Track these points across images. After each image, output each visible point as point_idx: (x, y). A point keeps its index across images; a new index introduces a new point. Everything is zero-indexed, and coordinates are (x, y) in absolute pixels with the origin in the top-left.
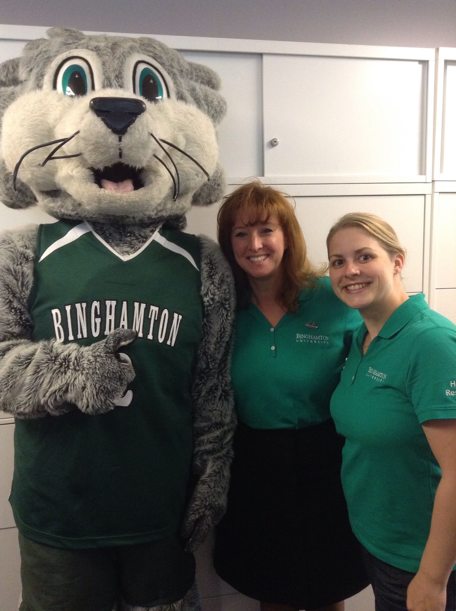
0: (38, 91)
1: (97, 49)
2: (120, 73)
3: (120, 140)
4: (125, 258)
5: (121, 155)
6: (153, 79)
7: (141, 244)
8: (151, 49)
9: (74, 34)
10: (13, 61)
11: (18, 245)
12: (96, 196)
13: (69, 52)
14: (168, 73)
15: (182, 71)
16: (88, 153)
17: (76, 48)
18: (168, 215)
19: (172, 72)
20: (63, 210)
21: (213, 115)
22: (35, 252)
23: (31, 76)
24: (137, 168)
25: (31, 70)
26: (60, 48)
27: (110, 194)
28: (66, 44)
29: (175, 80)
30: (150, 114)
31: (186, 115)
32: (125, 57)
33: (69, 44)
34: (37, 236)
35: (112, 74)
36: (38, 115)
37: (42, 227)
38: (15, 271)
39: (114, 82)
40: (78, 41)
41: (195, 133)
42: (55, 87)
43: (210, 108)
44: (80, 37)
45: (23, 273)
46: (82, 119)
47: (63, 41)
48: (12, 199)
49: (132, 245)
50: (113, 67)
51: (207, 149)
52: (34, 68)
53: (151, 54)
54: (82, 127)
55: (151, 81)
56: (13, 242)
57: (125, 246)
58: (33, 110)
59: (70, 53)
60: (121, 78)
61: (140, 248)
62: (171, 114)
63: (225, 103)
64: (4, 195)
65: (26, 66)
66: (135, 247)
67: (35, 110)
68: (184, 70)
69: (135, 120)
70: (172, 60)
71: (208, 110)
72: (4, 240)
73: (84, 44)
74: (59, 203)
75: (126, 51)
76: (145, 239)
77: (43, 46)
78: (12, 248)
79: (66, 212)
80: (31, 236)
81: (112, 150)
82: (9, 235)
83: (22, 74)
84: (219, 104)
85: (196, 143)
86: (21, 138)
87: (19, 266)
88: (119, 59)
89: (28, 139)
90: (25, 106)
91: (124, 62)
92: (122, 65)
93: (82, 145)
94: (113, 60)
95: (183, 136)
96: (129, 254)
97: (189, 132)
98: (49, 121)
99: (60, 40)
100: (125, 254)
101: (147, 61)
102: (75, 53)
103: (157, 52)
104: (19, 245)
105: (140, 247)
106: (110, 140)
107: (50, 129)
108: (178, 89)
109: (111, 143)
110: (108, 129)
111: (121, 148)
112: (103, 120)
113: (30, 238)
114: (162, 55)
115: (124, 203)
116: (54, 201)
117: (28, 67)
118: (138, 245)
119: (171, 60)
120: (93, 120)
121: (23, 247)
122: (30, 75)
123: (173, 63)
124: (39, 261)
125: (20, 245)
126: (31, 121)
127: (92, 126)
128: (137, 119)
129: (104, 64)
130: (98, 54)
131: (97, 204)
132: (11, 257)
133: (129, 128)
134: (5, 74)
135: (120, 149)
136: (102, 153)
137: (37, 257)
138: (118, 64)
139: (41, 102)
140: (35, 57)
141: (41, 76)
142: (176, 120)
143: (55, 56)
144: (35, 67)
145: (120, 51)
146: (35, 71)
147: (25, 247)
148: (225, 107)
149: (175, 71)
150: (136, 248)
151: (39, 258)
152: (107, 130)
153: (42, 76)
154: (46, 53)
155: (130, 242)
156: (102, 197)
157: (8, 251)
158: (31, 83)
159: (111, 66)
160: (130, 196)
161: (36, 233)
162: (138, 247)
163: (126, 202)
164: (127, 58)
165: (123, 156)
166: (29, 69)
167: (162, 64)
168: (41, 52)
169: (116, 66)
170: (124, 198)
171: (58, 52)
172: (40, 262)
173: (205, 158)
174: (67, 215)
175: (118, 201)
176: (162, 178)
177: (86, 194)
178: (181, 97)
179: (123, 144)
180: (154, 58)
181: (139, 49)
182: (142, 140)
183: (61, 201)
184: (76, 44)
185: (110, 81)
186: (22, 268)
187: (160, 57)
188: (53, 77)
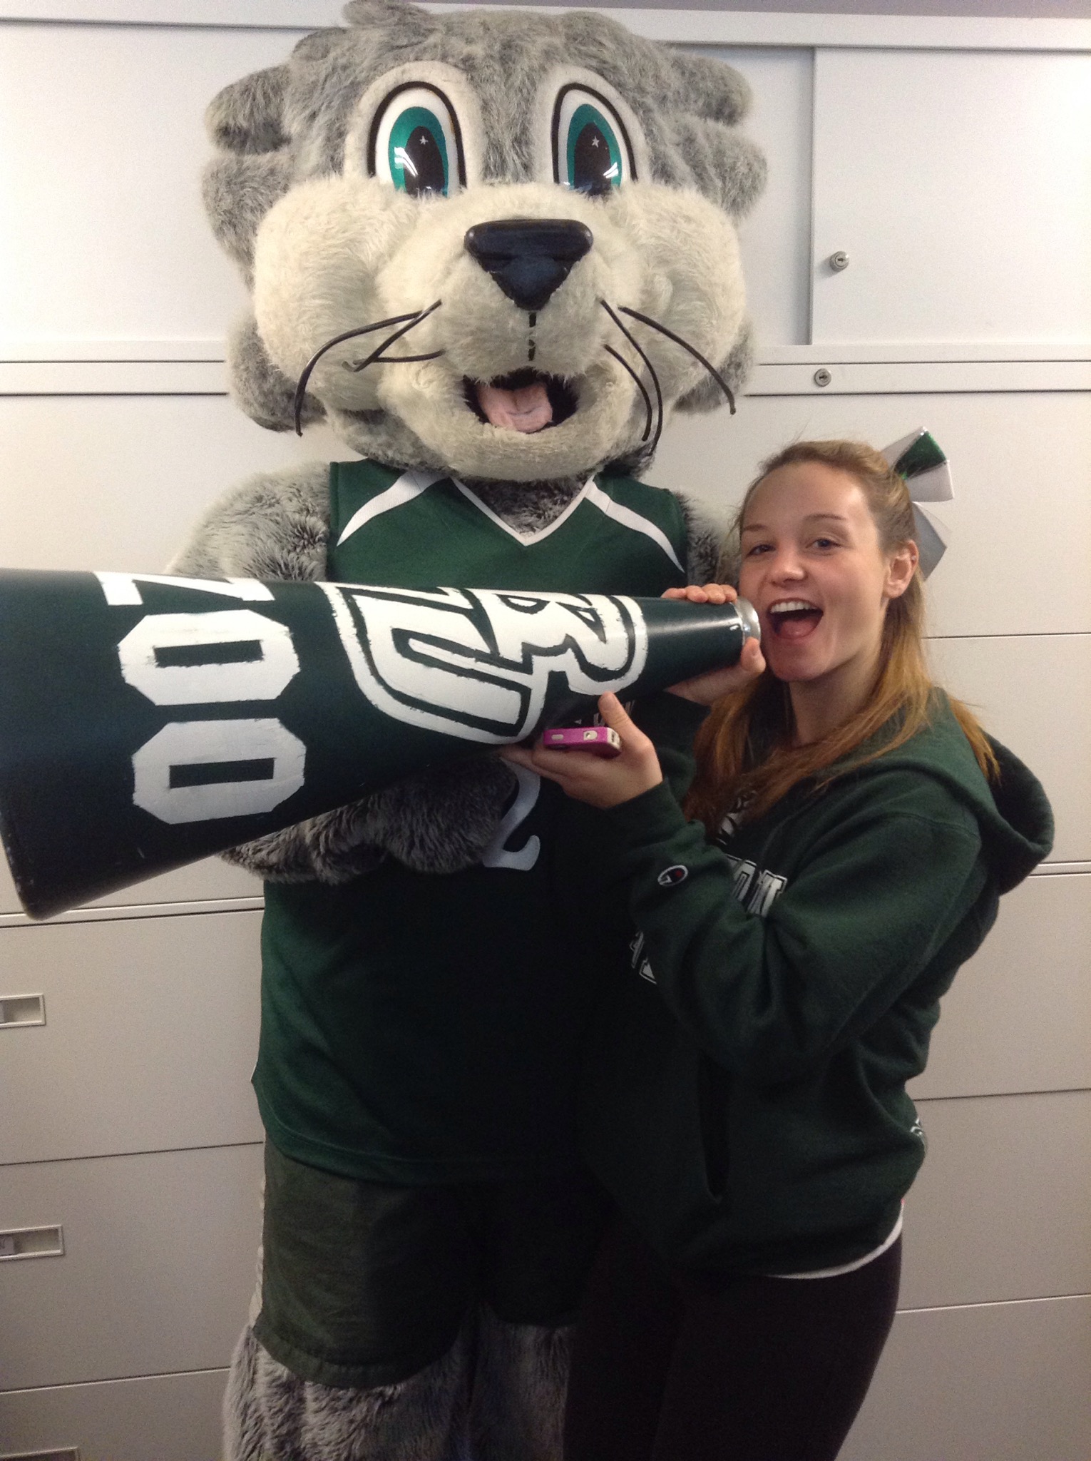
0: (334, 177)
1: (468, 65)
2: (524, 130)
3: (533, 322)
4: (527, 539)
5: (531, 355)
6: (601, 137)
7: (557, 508)
8: (593, 49)
9: (409, 19)
10: (262, 76)
11: (287, 509)
12: (474, 443)
13: (399, 69)
14: (633, 109)
15: (665, 98)
16: (459, 351)
17: (417, 59)
18: (620, 454)
19: (642, 105)
20: (390, 453)
21: (734, 200)
22: (327, 521)
23: (314, 132)
24: (566, 379)
25: (313, 116)
26: (379, 57)
27: (506, 440)
28: (393, 48)
29: (647, 125)
30: (599, 251)
31: (675, 221)
32: (533, 84)
33: (401, 47)
34: (328, 486)
35: (506, 135)
36: (338, 242)
37: (337, 469)
38: (286, 565)
39: (512, 157)
40: (420, 38)
41: (695, 266)
42: (371, 168)
43: (729, 185)
44: (425, 26)
45: (300, 568)
46: (448, 272)
47: (386, 39)
48: (273, 414)
49: (538, 508)
50: (508, 115)
51: (721, 301)
52: (320, 109)
53: (594, 63)
54: (447, 291)
55: (596, 142)
56: (278, 502)
57: (525, 511)
58: (327, 230)
59: (403, 72)
60: (527, 143)
61: (556, 517)
62: (642, 225)
63: (763, 163)
64: (256, 405)
65: (300, 105)
66: (546, 513)
67: (334, 231)
68: (670, 94)
69: (567, 275)
70: (642, 70)
71: (723, 189)
72: (257, 495)
73: (435, 46)
74: (383, 438)
75: (536, 64)
76: (568, 496)
77: (339, 51)
78: (278, 515)
79: (398, 457)
80: (316, 488)
81: (515, 346)
82: (268, 485)
83: (292, 123)
84: (750, 170)
85: (697, 289)
86: (301, 299)
87: (292, 555)
88: (521, 91)
89: (318, 302)
90: (306, 218)
91: (533, 98)
92: (528, 108)
93: (446, 334)
94: (507, 94)
95: (668, 277)
96: (534, 530)
97: (681, 266)
98: (363, 258)
99: (376, 36)
100: (525, 528)
101: (582, 82)
102: (415, 71)
103: (606, 55)
104: (290, 508)
105: (557, 514)
106: (511, 323)
107: (368, 275)
108: (654, 149)
109: (513, 330)
110: (508, 299)
111: (534, 341)
112: (495, 278)
113: (316, 490)
114: (619, 63)
115: (534, 458)
116: (371, 432)
117: (305, 108)
118: (551, 509)
119: (640, 71)
120: (473, 279)
121: (300, 511)
122: (310, 127)
123: (643, 80)
124: (339, 544)
125: (293, 510)
126: (324, 258)
127: (471, 292)
128: (572, 272)
129: (485, 107)
130: (472, 78)
131: (476, 463)
132: (276, 534)
133: (553, 295)
134: (247, 111)
135: (531, 343)
136: (491, 352)
137: (333, 535)
138: (519, 104)
139: (344, 210)
140: (321, 82)
141: (336, 136)
142: (653, 241)
143: (368, 81)
144: (323, 108)
145: (522, 69)
146: (322, 120)
147: (305, 513)
148: (762, 175)
149: (649, 101)
150: (549, 517)
151: (338, 536)
152: (503, 300)
153: (341, 134)
154: (348, 71)
155: (536, 503)
156: (487, 446)
157: (271, 520)
158: (313, 151)
159: (504, 114)
160: (549, 442)
161: (325, 479)
162: (551, 513)
163: (539, 456)
164: (540, 87)
165: (537, 356)
166: (308, 112)
167: (619, 86)
168: (334, 69)
169: (513, 111)
170: (534, 447)
171: (376, 70)
172: (341, 545)
173: (714, 322)
174: (398, 464)
175: (522, 455)
176: (618, 385)
177: (452, 439)
178: (664, 173)
179: (537, 332)
180: (601, 73)
181: (566, 56)
182: (580, 318)
183: (388, 433)
184: (416, 49)
185: (501, 154)
186: (298, 558)
187: (615, 67)
188: (365, 139)
